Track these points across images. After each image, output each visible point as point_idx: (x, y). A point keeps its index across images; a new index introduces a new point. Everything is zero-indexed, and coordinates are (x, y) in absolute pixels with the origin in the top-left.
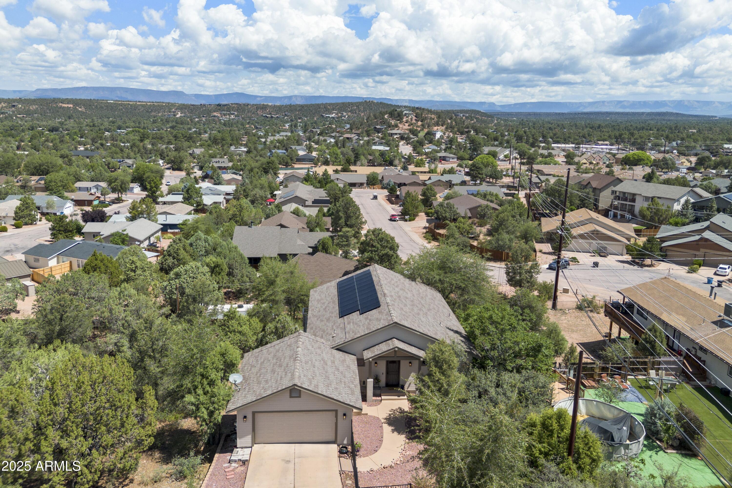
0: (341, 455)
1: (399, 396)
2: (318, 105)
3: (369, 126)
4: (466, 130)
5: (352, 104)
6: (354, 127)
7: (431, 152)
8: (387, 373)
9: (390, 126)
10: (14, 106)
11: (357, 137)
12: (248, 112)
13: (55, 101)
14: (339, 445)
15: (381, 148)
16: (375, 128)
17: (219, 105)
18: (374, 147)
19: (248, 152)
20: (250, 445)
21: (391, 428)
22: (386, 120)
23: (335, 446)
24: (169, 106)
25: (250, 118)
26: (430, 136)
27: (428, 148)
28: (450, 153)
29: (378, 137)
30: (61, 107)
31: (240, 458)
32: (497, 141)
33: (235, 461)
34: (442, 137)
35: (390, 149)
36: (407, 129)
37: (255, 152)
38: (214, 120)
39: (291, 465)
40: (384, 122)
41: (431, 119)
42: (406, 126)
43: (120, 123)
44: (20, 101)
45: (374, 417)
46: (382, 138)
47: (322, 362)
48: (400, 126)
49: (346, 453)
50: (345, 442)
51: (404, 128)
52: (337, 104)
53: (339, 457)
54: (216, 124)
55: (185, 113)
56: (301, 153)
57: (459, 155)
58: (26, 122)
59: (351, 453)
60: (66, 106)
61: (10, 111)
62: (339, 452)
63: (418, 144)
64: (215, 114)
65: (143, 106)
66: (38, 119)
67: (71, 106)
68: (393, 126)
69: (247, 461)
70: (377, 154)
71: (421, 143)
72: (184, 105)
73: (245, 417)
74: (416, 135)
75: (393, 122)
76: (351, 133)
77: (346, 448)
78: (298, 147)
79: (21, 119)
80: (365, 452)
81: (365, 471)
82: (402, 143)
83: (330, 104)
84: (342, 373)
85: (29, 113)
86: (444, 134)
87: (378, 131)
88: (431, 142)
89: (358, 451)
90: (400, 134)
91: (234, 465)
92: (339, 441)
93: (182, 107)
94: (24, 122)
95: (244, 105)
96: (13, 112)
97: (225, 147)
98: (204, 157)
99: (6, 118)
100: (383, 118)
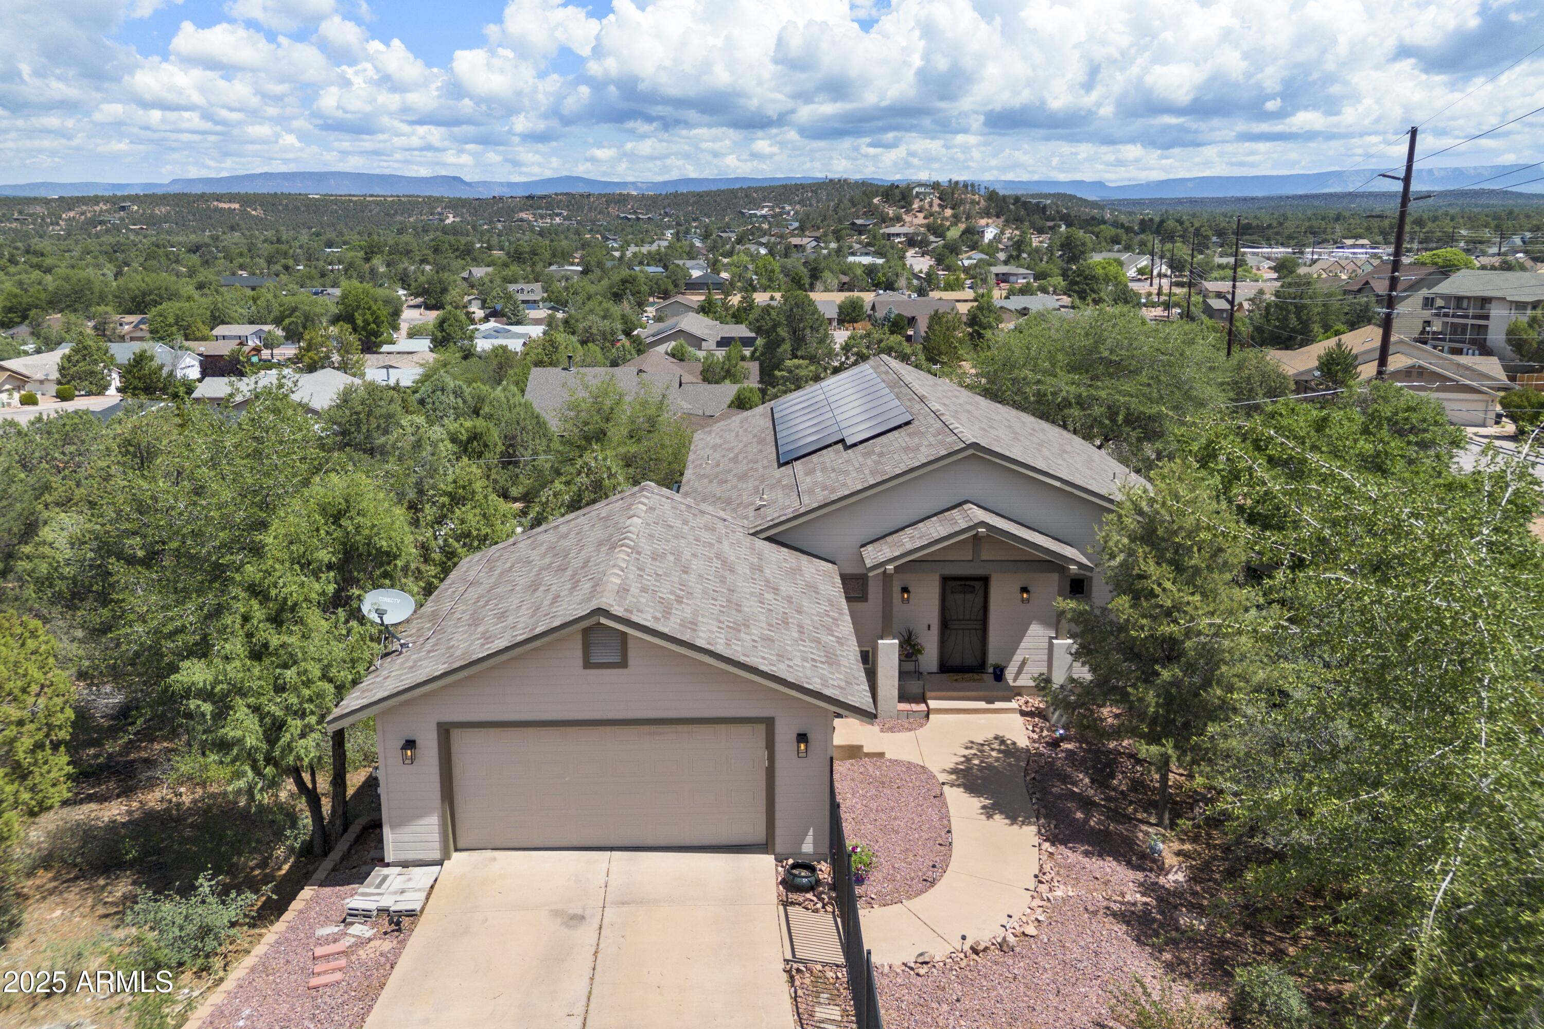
0: (793, 897)
1: (990, 701)
2: (733, 193)
3: (840, 221)
4: (1051, 224)
5: (803, 186)
6: (808, 225)
7: (976, 265)
8: (945, 625)
9: (885, 220)
10: (123, 208)
11: (814, 244)
12: (590, 210)
13: (203, 197)
14: (779, 860)
15: (866, 260)
16: (854, 224)
17: (531, 197)
18: (851, 259)
19: (585, 272)
20: (437, 855)
21: (975, 803)
22: (877, 207)
23: (770, 859)
24: (431, 202)
25: (593, 222)
26: (972, 237)
27: (969, 258)
28: (1019, 266)
29: (860, 243)
30: (216, 209)
31: (387, 901)
32: (1119, 243)
33: (366, 915)
34: (997, 239)
35: (888, 261)
36: (921, 226)
37: (598, 272)
38: (520, 228)
39: (586, 935)
40: (871, 212)
41: (973, 202)
42: (920, 219)
43: (331, 235)
44: (135, 199)
45: (909, 766)
46: (868, 244)
47: (717, 564)
48: (907, 218)
49: (811, 888)
50: (808, 847)
51: (914, 222)
52: (772, 189)
53: (786, 904)
54: (524, 234)
55: (462, 216)
56: (696, 273)
57: (1038, 269)
58: (145, 237)
59: (833, 887)
60: (226, 206)
61: (115, 218)
62: (784, 882)
63: (947, 252)
64: (523, 215)
65: (378, 203)
66: (169, 233)
67: (237, 206)
68: (891, 219)
69: (411, 914)
70: (859, 272)
71: (953, 249)
72: (460, 199)
73: (410, 744)
74: (942, 235)
75: (891, 212)
76: (802, 236)
77: (812, 869)
78: (689, 263)
79: (136, 232)
80: (889, 887)
81: (897, 963)
82: (910, 253)
83: (757, 190)
84: (789, 599)
85: (152, 221)
86: (1002, 233)
87: (860, 230)
88: (974, 247)
89: (860, 881)
90: (905, 235)
91: (359, 929)
92: (780, 845)
93: (455, 205)
94: (141, 237)
95: (582, 195)
96: (122, 219)
97: (538, 268)
98: (491, 282)
99: (107, 231)
100: (870, 204)
